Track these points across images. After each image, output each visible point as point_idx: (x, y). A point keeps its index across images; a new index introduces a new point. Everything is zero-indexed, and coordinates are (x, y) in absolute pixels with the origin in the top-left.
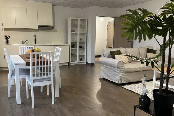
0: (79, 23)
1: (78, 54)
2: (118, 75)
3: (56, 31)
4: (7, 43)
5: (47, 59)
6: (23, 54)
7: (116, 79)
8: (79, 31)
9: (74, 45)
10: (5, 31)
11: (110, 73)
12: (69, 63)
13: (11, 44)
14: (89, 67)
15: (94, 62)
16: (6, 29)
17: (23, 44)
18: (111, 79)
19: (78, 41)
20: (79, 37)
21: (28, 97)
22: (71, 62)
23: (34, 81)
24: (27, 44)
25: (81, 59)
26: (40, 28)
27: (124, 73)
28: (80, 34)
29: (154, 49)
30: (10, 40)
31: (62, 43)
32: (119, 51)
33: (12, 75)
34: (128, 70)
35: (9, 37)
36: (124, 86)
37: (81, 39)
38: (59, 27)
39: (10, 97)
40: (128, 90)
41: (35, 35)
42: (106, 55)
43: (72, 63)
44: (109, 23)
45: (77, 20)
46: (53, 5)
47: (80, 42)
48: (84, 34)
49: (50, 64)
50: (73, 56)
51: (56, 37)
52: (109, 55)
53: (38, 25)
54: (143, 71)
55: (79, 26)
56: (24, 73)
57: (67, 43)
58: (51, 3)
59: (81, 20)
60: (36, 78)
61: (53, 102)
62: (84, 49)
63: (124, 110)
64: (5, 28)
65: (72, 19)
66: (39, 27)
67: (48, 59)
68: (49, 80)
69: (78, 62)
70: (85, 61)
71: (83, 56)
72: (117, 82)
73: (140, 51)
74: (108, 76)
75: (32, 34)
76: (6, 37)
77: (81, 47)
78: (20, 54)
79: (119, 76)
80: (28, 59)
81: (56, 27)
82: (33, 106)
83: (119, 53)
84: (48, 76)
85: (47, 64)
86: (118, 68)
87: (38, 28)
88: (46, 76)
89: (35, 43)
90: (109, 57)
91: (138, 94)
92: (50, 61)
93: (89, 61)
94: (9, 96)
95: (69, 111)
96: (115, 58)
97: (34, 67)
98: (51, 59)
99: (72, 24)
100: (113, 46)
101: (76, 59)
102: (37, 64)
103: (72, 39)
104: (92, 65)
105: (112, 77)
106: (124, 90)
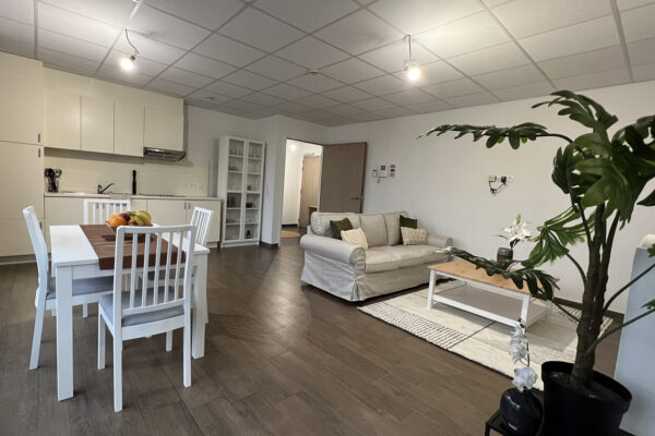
0: (246, 150)
1: (242, 222)
2: (352, 281)
3: (190, 164)
4: (53, 188)
5: (174, 247)
6: (94, 223)
7: (344, 290)
8: (245, 169)
9: (233, 201)
10: (45, 155)
11: (328, 275)
12: (219, 243)
13: (63, 192)
14: (266, 254)
15: (278, 241)
16: (49, 151)
17: (100, 193)
18: (332, 289)
19: (243, 191)
20: (245, 182)
21: (101, 365)
22: (224, 241)
23: (124, 322)
24: (112, 193)
25: (248, 234)
26: (149, 154)
27: (363, 276)
28: (249, 175)
29: (411, 217)
30: (61, 182)
31: (202, 193)
32: (347, 220)
33: (47, 295)
34: (374, 269)
35: (60, 172)
36: (365, 309)
37: (249, 188)
38: (198, 155)
39: (36, 367)
40: (379, 319)
41: (134, 172)
42: (320, 229)
43: (226, 243)
44: (306, 157)
45: (243, 142)
46: (186, 104)
47: (248, 195)
48: (257, 176)
49: (183, 260)
50: (229, 226)
51: (190, 180)
52: (326, 231)
53: (145, 148)
54: (400, 268)
55: (246, 157)
56: (93, 288)
57: (215, 196)
58: (182, 97)
59: (251, 144)
60: (131, 310)
61: (187, 382)
62: (256, 211)
63: (397, 393)
64: (46, 149)
65: (231, 141)
66: (147, 151)
67: (177, 245)
68: (177, 312)
69: (241, 240)
70: (258, 239)
71: (254, 226)
72: (348, 298)
73: (387, 221)
74: (322, 281)
75: (128, 168)
76: (51, 174)
77: (249, 205)
78: (86, 223)
79: (352, 284)
80: (108, 245)
81: (190, 157)
82: (118, 406)
83: (347, 225)
84: (176, 301)
85: (174, 261)
86: (352, 263)
87: (142, 155)
88: (166, 304)
89: (134, 192)
90: (325, 235)
91: (405, 331)
92: (183, 254)
93: (268, 239)
94: (34, 364)
95: (241, 413)
96: (340, 238)
97: (127, 271)
98: (186, 248)
99: (231, 152)
100: (318, 207)
101: (237, 234)
102: (140, 264)
103: (229, 187)
104: (274, 247)
105: (334, 285)
106: (368, 319)
